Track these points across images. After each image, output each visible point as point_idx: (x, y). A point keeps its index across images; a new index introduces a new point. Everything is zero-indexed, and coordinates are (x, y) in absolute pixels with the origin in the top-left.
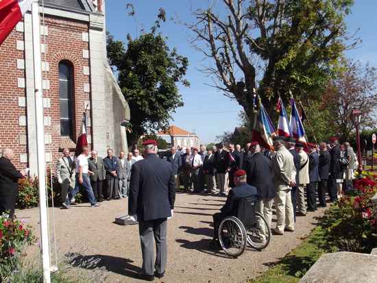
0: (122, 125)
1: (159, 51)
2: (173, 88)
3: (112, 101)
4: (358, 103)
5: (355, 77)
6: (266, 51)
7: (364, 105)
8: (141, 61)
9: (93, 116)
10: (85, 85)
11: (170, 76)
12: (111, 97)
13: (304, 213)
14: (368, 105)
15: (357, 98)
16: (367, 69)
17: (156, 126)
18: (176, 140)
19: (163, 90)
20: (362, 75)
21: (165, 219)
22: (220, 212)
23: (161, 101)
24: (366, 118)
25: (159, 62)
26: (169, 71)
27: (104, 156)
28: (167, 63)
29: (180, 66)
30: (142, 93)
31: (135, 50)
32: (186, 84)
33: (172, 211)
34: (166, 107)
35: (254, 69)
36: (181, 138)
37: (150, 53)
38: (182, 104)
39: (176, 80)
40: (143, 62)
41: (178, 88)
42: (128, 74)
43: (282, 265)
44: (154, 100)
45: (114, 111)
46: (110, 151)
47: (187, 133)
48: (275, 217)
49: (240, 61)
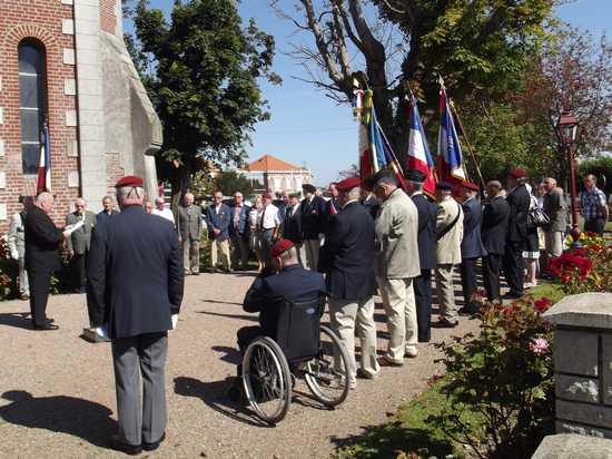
0: (147, 154)
1: (226, 24)
2: (249, 89)
3: (129, 111)
4: (588, 109)
5: (581, 61)
6: (406, 13)
7: (597, 112)
8: (192, 42)
9: (81, 138)
10: (66, 81)
11: (244, 67)
12: (128, 104)
13: (452, 321)
14: (607, 112)
15: (586, 99)
16: (603, 46)
17: (224, 155)
18: (272, 179)
19: (233, 92)
20: (594, 58)
21: (165, 334)
22: (257, 324)
23: (228, 111)
24: (602, 135)
25: (225, 44)
26: (244, 60)
27: (98, 209)
28: (237, 44)
29: (261, 49)
30: (194, 98)
31: (183, 24)
32: (275, 79)
33: (175, 318)
34: (238, 123)
35: (382, 49)
36: (281, 177)
37: (209, 28)
38: (267, 117)
39: (256, 74)
40: (196, 43)
41: (261, 88)
42: (171, 64)
43: (358, 448)
44: (216, 109)
45: (133, 129)
46: (108, 200)
47: (289, 167)
48: (384, 327)
49: (356, 35)
